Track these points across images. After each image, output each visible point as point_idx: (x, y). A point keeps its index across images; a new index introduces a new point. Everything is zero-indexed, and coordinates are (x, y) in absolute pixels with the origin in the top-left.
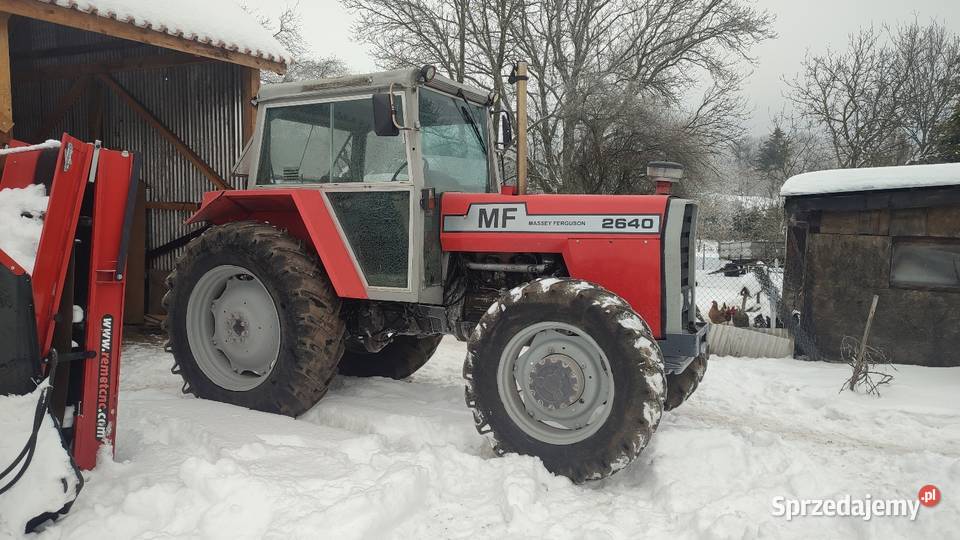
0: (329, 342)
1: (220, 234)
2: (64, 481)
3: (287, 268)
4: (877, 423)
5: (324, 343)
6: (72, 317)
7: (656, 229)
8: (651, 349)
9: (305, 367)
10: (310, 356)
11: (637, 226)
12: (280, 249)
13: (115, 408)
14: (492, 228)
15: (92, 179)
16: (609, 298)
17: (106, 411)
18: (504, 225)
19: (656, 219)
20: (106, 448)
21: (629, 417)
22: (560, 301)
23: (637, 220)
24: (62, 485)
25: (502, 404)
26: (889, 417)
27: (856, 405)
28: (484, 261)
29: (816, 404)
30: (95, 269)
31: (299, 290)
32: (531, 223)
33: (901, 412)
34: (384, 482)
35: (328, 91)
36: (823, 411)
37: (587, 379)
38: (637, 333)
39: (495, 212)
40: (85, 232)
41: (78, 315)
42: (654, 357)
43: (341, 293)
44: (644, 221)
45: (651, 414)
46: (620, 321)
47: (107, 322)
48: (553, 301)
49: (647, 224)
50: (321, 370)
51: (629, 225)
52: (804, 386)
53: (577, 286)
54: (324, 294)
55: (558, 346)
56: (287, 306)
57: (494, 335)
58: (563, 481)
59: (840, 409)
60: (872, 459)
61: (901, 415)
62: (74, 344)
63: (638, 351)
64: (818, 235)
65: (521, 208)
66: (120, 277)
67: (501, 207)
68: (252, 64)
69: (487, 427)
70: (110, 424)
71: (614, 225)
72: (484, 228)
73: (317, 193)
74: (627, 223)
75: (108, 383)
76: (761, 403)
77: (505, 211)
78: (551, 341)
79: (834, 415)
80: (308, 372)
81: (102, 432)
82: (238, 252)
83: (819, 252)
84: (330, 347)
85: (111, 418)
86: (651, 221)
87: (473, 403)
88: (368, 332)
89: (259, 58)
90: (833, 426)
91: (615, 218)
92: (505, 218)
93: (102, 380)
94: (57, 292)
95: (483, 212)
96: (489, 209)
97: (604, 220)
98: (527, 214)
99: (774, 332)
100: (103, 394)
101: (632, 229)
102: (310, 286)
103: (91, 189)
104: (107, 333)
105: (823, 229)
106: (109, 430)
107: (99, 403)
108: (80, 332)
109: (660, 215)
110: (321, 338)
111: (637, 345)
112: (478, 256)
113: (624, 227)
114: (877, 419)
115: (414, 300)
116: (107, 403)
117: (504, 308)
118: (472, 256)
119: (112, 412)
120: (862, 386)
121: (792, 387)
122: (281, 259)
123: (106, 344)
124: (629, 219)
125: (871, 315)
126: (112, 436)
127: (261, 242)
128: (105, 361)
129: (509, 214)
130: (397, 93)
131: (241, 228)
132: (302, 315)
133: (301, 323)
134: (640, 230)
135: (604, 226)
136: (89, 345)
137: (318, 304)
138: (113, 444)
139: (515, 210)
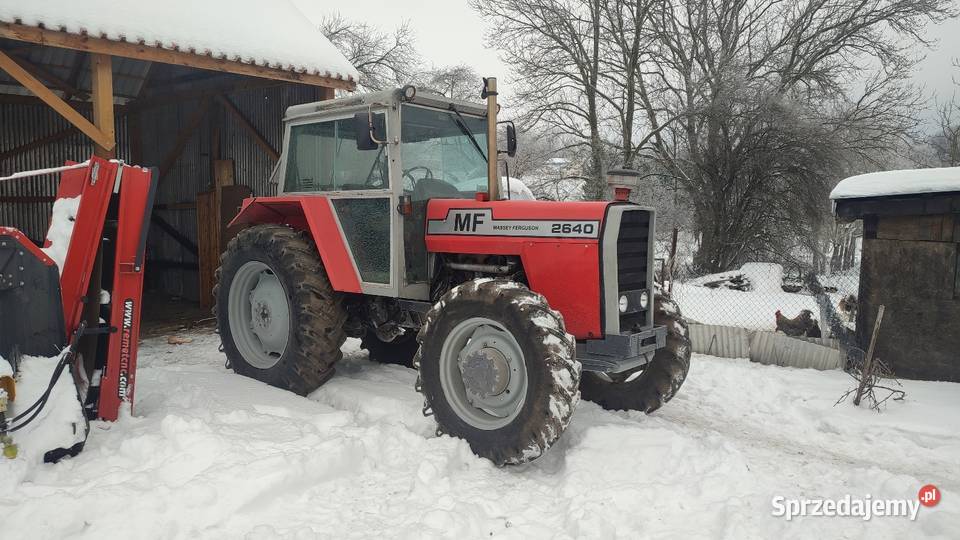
0: (328, 330)
1: (249, 235)
2: (74, 425)
3: (293, 265)
4: (867, 440)
5: (324, 330)
6: (100, 299)
7: (595, 234)
8: (560, 346)
9: (306, 350)
10: (311, 342)
11: (580, 231)
12: (290, 248)
13: (134, 373)
14: (465, 232)
15: (116, 191)
16: (528, 298)
17: (127, 376)
18: (474, 230)
19: (596, 224)
20: (125, 405)
21: (537, 408)
22: (487, 300)
23: (580, 226)
24: (72, 428)
25: (442, 390)
26: (881, 434)
27: (851, 419)
28: (464, 262)
29: (814, 414)
30: (118, 262)
31: (301, 284)
32: (495, 228)
33: (895, 429)
34: (317, 448)
35: (331, 111)
36: (818, 424)
37: (512, 371)
38: (545, 330)
39: (468, 216)
40: (110, 231)
41: (106, 298)
42: (563, 354)
43: (337, 287)
44: (586, 226)
45: (558, 406)
46: (532, 319)
47: (129, 305)
48: (481, 299)
49: (588, 229)
50: (322, 354)
51: (574, 230)
52: (812, 398)
53: (503, 286)
54: (325, 288)
55: (490, 340)
56: (294, 297)
57: (436, 327)
58: (485, 463)
59: (832, 422)
60: (827, 471)
61: (896, 433)
62: (102, 321)
63: (546, 348)
64: (875, 241)
65: (488, 213)
66: (138, 269)
67: (473, 213)
68: (322, 84)
69: (430, 411)
70: (129, 386)
71: (561, 230)
72: (459, 232)
73: (325, 199)
74: (572, 228)
75: (129, 353)
76: (760, 411)
77: (476, 216)
78: (486, 335)
79: (826, 428)
80: (308, 354)
81: (124, 392)
82: (262, 249)
83: (876, 259)
84: (330, 335)
85: (131, 382)
86: (592, 227)
87: (420, 388)
88: (375, 323)
89: (328, 77)
90: (822, 439)
91: (562, 223)
92: (476, 222)
93: (124, 350)
94: (86, 278)
95: (458, 216)
96: (463, 213)
97: (554, 225)
98: (493, 219)
99: (824, 341)
100: (124, 361)
101: (576, 234)
102: (312, 280)
103: (115, 198)
104: (128, 314)
105: (880, 234)
106: (129, 391)
107: (121, 369)
108: (106, 311)
109: (599, 221)
110: (320, 326)
111: (545, 342)
112: (460, 257)
113: (569, 232)
114: (867, 435)
115: (394, 294)
116: (127, 369)
117: (444, 304)
118: (455, 258)
119: (132, 376)
120: (866, 401)
121: (799, 397)
122: (290, 256)
123: (127, 322)
124: (574, 224)
125: (876, 327)
126: (131, 396)
127: (276, 242)
128: (127, 335)
129: (479, 219)
130: (378, 112)
131: (262, 230)
132: (303, 306)
133: (303, 312)
134: (582, 234)
135: (553, 232)
136: (113, 323)
137: (319, 297)
138: (132, 402)
139: (483, 215)
